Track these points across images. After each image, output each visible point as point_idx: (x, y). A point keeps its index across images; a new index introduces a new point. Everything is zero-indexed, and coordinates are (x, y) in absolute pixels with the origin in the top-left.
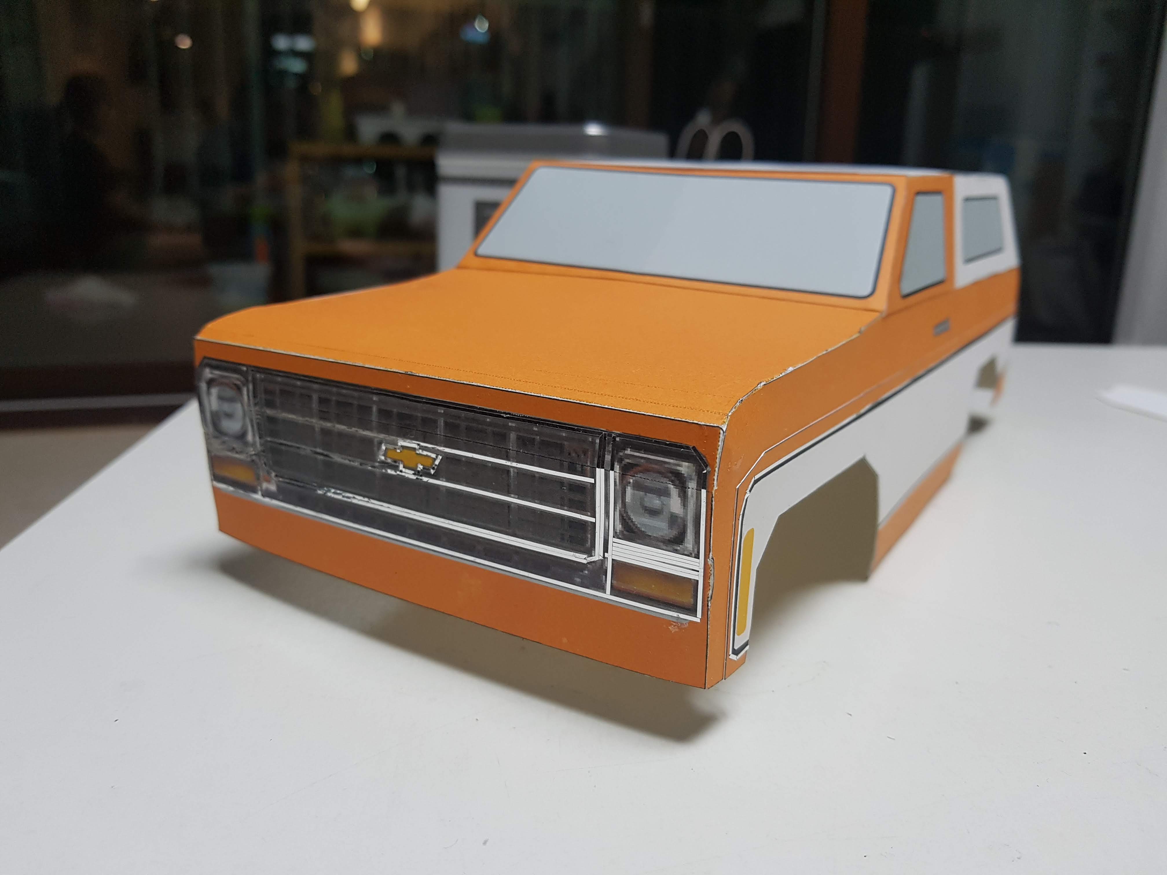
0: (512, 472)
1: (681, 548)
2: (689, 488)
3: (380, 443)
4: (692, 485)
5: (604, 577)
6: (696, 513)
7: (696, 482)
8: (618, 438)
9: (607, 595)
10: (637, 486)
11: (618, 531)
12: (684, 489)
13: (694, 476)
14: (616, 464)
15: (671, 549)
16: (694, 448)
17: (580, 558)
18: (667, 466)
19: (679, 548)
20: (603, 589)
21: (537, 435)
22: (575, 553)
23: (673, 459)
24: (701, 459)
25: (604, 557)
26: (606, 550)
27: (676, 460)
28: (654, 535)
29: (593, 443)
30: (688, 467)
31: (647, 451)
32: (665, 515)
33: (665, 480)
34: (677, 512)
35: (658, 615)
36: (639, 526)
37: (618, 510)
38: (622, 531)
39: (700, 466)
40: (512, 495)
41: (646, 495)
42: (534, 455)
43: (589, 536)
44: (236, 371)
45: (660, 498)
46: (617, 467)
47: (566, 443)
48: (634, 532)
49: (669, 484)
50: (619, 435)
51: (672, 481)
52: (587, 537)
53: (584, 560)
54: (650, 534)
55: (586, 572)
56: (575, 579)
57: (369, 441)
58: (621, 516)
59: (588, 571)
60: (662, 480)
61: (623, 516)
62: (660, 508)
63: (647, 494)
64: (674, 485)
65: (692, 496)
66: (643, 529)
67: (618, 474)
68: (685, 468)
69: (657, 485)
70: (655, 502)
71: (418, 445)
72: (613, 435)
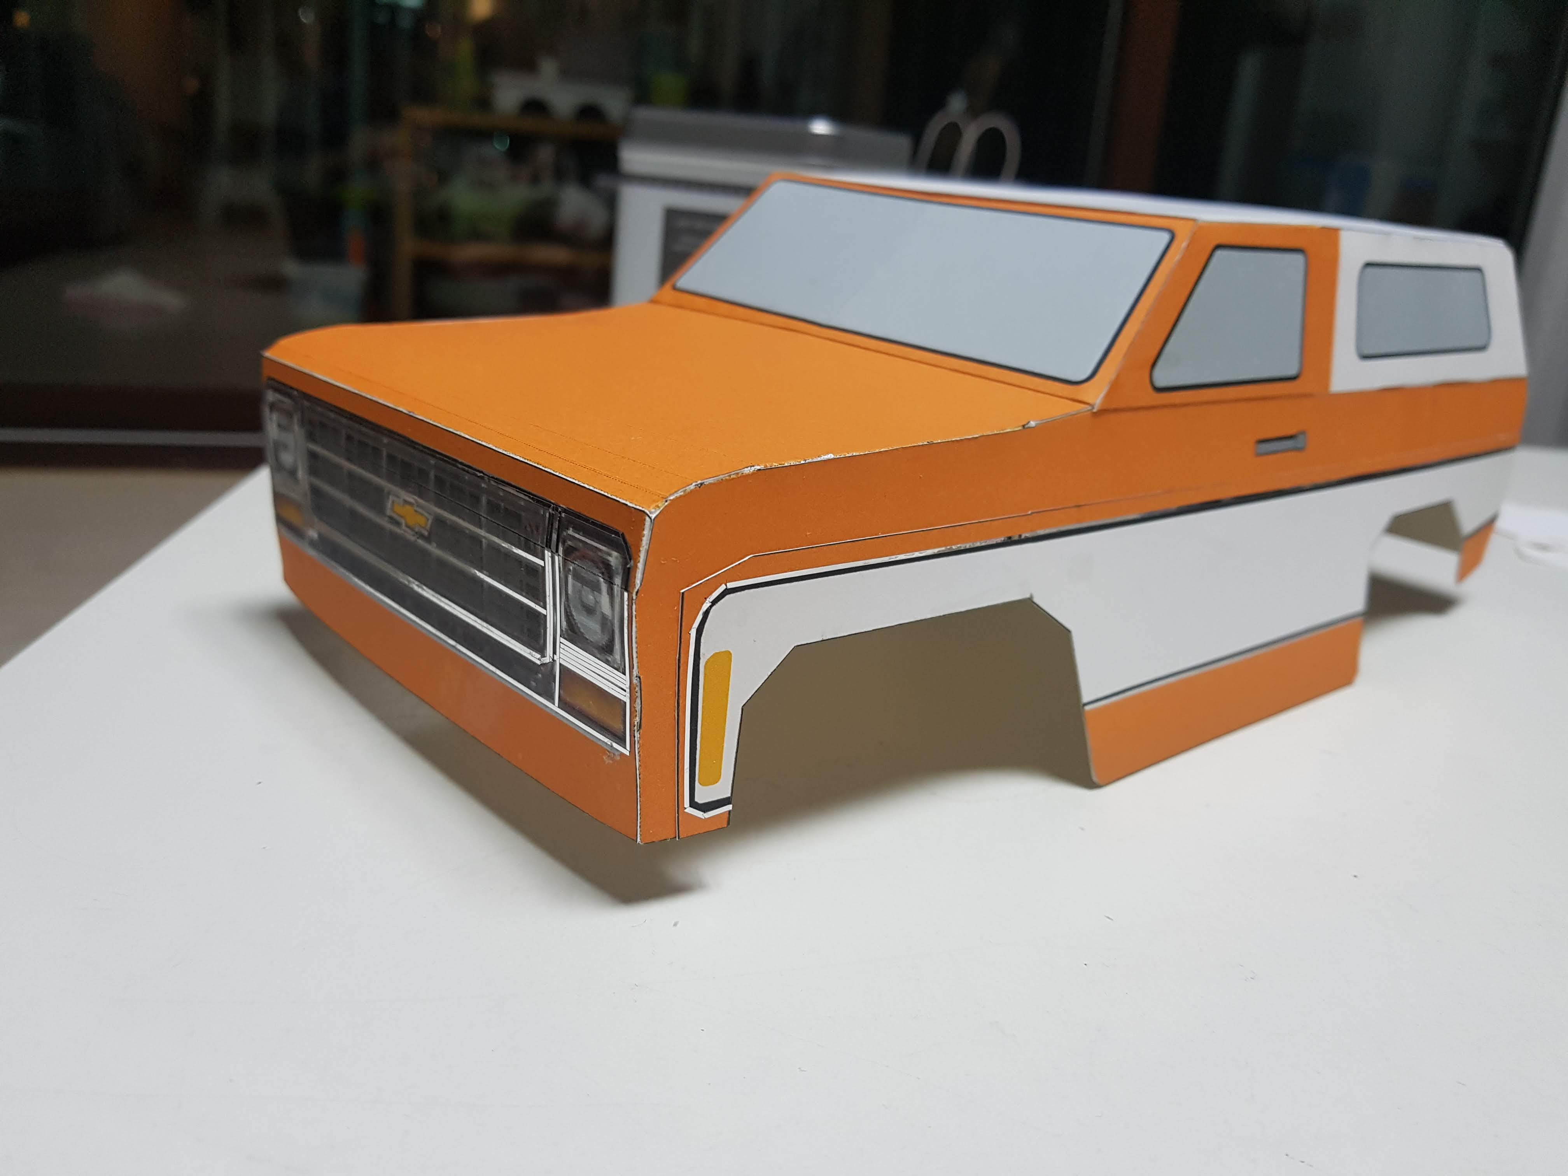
0: (484, 543)
1: (612, 659)
2: (615, 584)
3: (389, 493)
4: (618, 581)
5: (554, 684)
6: (621, 618)
7: (621, 578)
8: (564, 514)
9: (555, 707)
10: (577, 577)
11: (564, 630)
12: (611, 585)
13: (620, 571)
14: (560, 545)
15: (603, 659)
16: (623, 534)
17: (534, 657)
18: (599, 554)
19: (610, 659)
20: (551, 699)
21: (502, 501)
22: (531, 651)
23: (605, 546)
24: (628, 551)
25: (553, 660)
26: (554, 653)
27: (608, 548)
28: (591, 640)
29: (544, 516)
30: (617, 558)
31: (587, 533)
32: (598, 615)
33: (596, 571)
34: (606, 613)
35: (595, 740)
36: (579, 625)
37: (563, 603)
38: (567, 630)
39: (625, 558)
40: (485, 572)
41: (582, 587)
42: (500, 525)
43: (542, 631)
44: (289, 396)
45: (593, 593)
46: (561, 549)
47: (523, 514)
48: (576, 633)
49: (600, 576)
50: (565, 511)
51: (603, 573)
52: (540, 631)
53: (538, 660)
54: (587, 637)
55: (540, 675)
56: (532, 682)
57: (379, 490)
58: (565, 609)
59: (542, 674)
60: (594, 572)
61: (567, 612)
62: (593, 606)
63: (584, 587)
64: (604, 579)
65: (617, 595)
66: (582, 630)
67: (561, 559)
68: (614, 558)
69: (591, 577)
70: (590, 598)
71: (415, 500)
72: (560, 510)
